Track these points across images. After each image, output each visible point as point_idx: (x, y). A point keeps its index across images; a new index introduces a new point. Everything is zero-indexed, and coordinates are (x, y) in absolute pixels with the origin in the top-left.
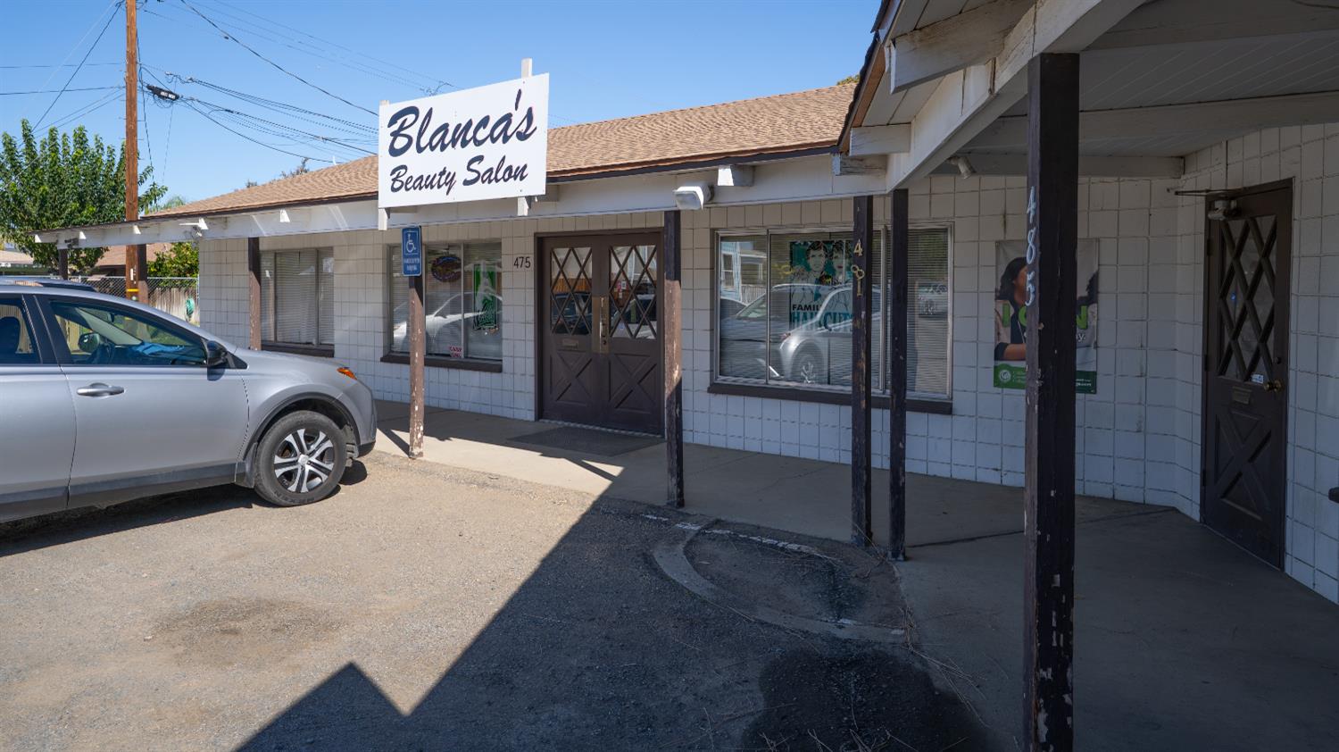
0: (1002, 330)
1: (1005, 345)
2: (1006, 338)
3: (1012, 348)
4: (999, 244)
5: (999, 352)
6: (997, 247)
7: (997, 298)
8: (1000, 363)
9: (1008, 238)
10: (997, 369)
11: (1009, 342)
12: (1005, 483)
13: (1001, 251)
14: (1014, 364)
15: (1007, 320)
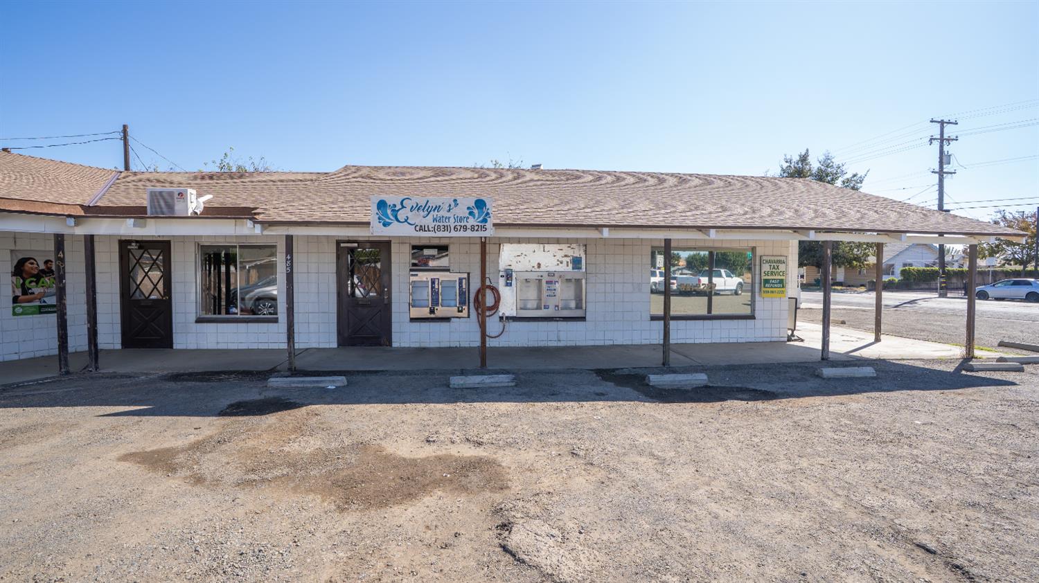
0: (16, 290)
1: (18, 296)
2: (19, 292)
3: (22, 297)
4: (12, 251)
5: (15, 300)
6: (11, 254)
7: (12, 276)
8: (15, 305)
9: (17, 249)
10: (14, 308)
11: (21, 295)
12: (21, 358)
13: (14, 255)
14: (23, 305)
15: (19, 285)
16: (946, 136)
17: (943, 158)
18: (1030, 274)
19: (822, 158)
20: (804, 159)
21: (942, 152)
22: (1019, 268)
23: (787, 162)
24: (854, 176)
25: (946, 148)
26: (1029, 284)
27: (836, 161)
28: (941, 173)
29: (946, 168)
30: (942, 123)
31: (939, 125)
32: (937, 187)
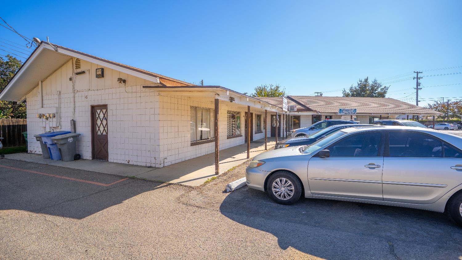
16: (419, 77)
17: (418, 84)
18: (446, 122)
19: (373, 81)
20: (366, 80)
21: (417, 82)
22: (442, 120)
23: (360, 81)
24: (385, 87)
25: (419, 81)
26: (445, 125)
27: (378, 82)
28: (417, 89)
29: (419, 87)
30: (417, 73)
31: (416, 73)
32: (416, 93)
